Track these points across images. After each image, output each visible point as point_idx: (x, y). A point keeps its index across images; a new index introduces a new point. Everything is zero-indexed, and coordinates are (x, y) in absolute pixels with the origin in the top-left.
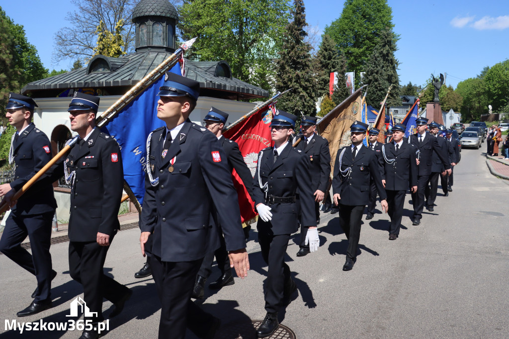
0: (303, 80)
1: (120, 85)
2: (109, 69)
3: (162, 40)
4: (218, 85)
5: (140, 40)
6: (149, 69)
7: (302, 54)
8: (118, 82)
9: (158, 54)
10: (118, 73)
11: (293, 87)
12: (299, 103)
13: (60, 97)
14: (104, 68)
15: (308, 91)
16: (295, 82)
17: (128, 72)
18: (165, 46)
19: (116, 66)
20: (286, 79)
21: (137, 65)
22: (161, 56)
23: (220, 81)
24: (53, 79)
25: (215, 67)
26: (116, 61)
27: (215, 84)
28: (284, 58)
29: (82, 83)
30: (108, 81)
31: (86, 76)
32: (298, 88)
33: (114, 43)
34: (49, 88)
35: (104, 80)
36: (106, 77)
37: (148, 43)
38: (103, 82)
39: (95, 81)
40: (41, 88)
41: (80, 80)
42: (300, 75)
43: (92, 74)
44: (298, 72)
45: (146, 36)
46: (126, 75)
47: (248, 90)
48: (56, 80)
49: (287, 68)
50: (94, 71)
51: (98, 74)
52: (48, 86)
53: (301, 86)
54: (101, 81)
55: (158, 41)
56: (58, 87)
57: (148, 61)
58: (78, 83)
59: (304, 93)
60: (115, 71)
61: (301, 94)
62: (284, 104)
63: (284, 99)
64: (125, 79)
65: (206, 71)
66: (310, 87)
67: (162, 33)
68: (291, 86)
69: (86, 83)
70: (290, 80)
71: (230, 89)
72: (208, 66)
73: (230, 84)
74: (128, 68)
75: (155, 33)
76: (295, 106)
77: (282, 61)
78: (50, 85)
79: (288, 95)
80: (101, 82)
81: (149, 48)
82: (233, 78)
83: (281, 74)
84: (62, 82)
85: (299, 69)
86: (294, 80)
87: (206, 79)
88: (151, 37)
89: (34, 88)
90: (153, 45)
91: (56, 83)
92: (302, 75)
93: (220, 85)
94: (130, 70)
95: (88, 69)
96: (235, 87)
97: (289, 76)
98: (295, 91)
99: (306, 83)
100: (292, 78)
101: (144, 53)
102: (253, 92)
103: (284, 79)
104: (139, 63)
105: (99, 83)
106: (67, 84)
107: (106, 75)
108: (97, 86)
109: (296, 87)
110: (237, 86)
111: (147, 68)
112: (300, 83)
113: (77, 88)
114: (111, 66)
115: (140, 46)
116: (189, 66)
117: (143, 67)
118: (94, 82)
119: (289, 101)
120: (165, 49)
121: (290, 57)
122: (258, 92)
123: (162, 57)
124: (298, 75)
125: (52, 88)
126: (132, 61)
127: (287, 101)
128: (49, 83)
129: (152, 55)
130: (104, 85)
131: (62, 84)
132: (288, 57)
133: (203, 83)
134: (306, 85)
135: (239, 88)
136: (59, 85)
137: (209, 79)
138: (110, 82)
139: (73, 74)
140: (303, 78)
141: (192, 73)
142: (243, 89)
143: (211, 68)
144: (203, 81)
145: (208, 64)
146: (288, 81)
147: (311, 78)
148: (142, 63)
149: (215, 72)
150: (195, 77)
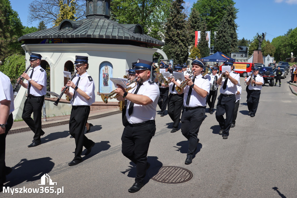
0: (181, 35)
1: (80, 37)
2: (72, 27)
3: (102, 11)
4: (137, 38)
5: (89, 11)
6: (96, 28)
7: (181, 20)
8: (78, 35)
9: (100, 19)
10: (78, 30)
11: (175, 39)
12: (179, 50)
13: (41, 43)
14: (69, 27)
15: (184, 42)
16: (176, 37)
17: (84, 29)
18: (104, 15)
19: (76, 26)
20: (171, 35)
21: (89, 26)
22: (102, 20)
23: (137, 36)
24: (38, 33)
25: (134, 27)
26: (76, 23)
27: (135, 37)
28: (170, 22)
29: (56, 36)
30: (73, 34)
31: (58, 31)
32: (178, 41)
33: (70, 11)
34: (36, 38)
35: (70, 34)
36: (71, 32)
37: (94, 12)
40: (31, 38)
41: (55, 34)
42: (180, 33)
43: (62, 30)
44: (178, 31)
45: (93, 8)
46: (83, 31)
47: (153, 41)
48: (40, 33)
49: (172, 28)
50: (63, 28)
51: (66, 30)
52: (35, 37)
53: (180, 39)
54: (68, 34)
55: (100, 12)
56: (42, 38)
57: (95, 24)
58: (54, 36)
59: (182, 44)
60: (76, 29)
61: (180, 44)
62: (170, 50)
64: (82, 34)
65: (128, 30)
66: (185, 40)
67: (102, 7)
68: (174, 39)
69: (59, 35)
70: (174, 36)
71: (143, 41)
73: (143, 38)
74: (83, 27)
75: (98, 7)
76: (176, 51)
77: (169, 24)
78: (37, 36)
79: (172, 45)
81: (95, 16)
82: (144, 34)
83: (168, 32)
84: (44, 35)
85: (179, 29)
86: (176, 36)
87: (130, 35)
88: (96, 9)
89: (27, 38)
90: (97, 14)
91: (40, 35)
92: (181, 32)
93: (137, 39)
95: (60, 27)
96: (146, 40)
97: (173, 33)
98: (176, 42)
99: (183, 38)
100: (175, 35)
101: (92, 18)
102: (156, 42)
104: (90, 25)
105: (67, 36)
106: (47, 36)
107: (70, 31)
108: (66, 38)
109: (177, 40)
111: (95, 27)
112: (179, 38)
113: (51, 39)
114: (73, 26)
115: (89, 14)
116: (119, 27)
117: (92, 27)
118: (64, 35)
119: (173, 48)
121: (174, 22)
122: (158, 43)
123: (103, 21)
124: (178, 33)
125: (38, 38)
126: (85, 23)
127: (171, 48)
129: (97, 20)
130: (70, 37)
132: (172, 22)
133: (128, 37)
135: (148, 40)
136: (43, 36)
137: (132, 35)
139: (50, 30)
140: (181, 34)
141: (121, 31)
142: (150, 41)
143: (131, 28)
144: (128, 36)
145: (130, 26)
146: (172, 36)
147: (186, 35)
148: (91, 24)
149: (134, 30)
150: (123, 33)
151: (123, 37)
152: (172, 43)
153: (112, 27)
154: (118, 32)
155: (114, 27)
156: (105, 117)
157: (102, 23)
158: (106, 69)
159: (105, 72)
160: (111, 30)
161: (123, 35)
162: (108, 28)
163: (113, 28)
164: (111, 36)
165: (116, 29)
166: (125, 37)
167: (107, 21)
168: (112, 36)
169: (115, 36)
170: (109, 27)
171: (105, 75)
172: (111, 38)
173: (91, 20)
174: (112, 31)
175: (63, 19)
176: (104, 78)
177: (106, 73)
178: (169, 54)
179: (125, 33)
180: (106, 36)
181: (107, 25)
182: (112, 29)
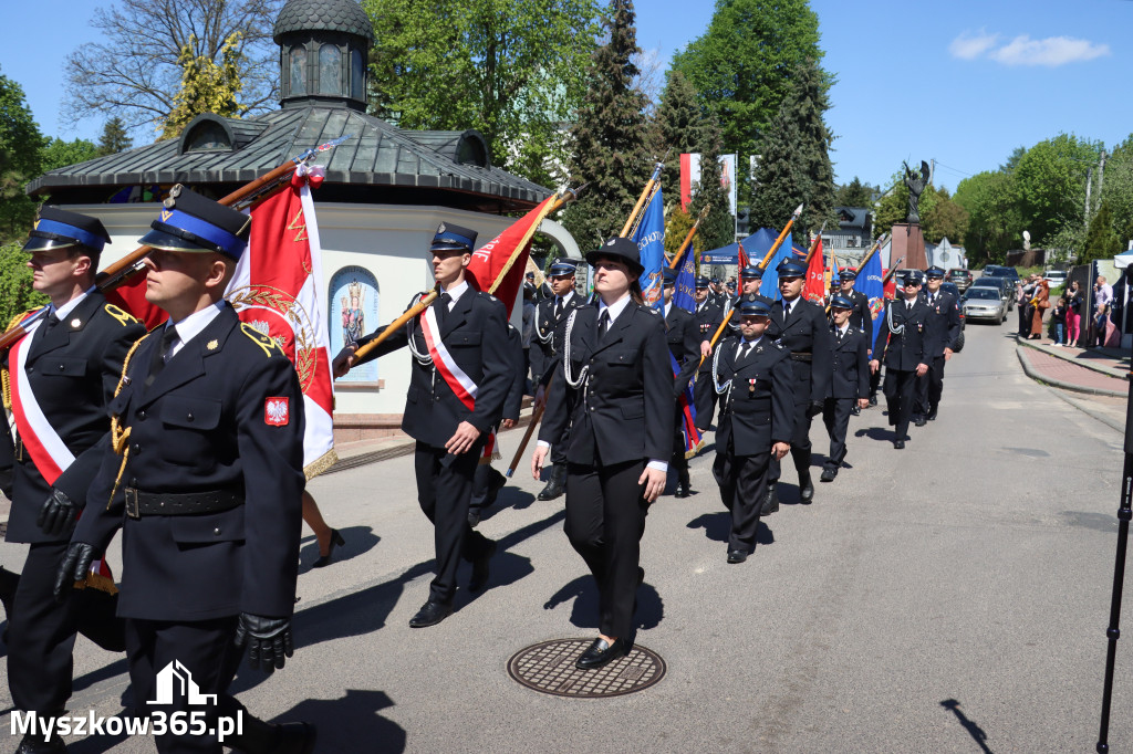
0: (629, 170)
2: (228, 143)
3: (339, 84)
4: (464, 182)
5: (292, 82)
6: (315, 145)
7: (627, 114)
8: (252, 172)
9: (331, 114)
10: (250, 154)
11: (607, 185)
13: (112, 202)
14: (217, 141)
16: (611, 175)
17: (272, 150)
18: (345, 96)
19: (244, 139)
20: (593, 170)
21: (290, 137)
22: (338, 118)
23: (467, 173)
24: (102, 163)
25: (456, 142)
26: (243, 126)
27: (458, 179)
28: (588, 123)
29: (170, 173)
30: (230, 169)
31: (176, 158)
32: (618, 189)
33: (219, 84)
34: (95, 182)
35: (220, 168)
36: (223, 161)
37: (310, 89)
38: (218, 172)
39: (201, 170)
40: (77, 184)
41: (165, 168)
42: (623, 161)
43: (189, 155)
44: (619, 154)
45: (304, 73)
47: (524, 193)
48: (109, 165)
49: (596, 144)
50: (195, 147)
51: (205, 153)
52: (92, 178)
53: (625, 184)
54: (214, 169)
55: (331, 85)
56: (116, 182)
57: (313, 129)
58: (160, 174)
60: (241, 148)
61: (625, 202)
62: (588, 222)
63: (588, 213)
64: (266, 167)
65: (436, 151)
67: (340, 69)
68: (602, 184)
69: (181, 173)
70: (602, 171)
71: (488, 191)
72: (439, 141)
73: (487, 180)
74: (270, 143)
75: (324, 68)
76: (612, 228)
77: (585, 130)
78: (98, 177)
79: (596, 204)
80: (214, 173)
81: (311, 101)
82: (492, 167)
83: (581, 158)
84: (125, 171)
85: (620, 147)
86: (609, 171)
87: (440, 169)
88: (315, 76)
89: (60, 184)
90: (321, 94)
91: (111, 172)
92: (628, 159)
93: (468, 183)
94: (276, 148)
95: (182, 143)
96: (498, 187)
97: (600, 162)
98: (612, 196)
99: (636, 178)
100: (606, 167)
101: (300, 110)
102: (535, 197)
103: (589, 169)
104: (293, 133)
105: (209, 174)
106: (137, 175)
107: (222, 157)
108: (206, 181)
109: (615, 186)
110: (502, 185)
111: (312, 143)
112: (622, 178)
113: (148, 185)
114: (232, 138)
115: (291, 96)
116: (401, 142)
117: (302, 142)
118: (198, 173)
119: (599, 215)
120: (345, 103)
121: (602, 122)
123: (341, 121)
124: (618, 161)
125: (102, 182)
126: (277, 127)
127: (593, 217)
128: (96, 173)
129: (319, 115)
130: (221, 180)
131: (124, 175)
132: (597, 121)
133: (435, 178)
134: (636, 182)
135: (506, 189)
136: (119, 176)
137: (445, 170)
138: (234, 173)
139: (147, 153)
140: (630, 166)
141: (408, 156)
142: (514, 190)
143: (446, 145)
144: (434, 173)
145: (442, 137)
146: (597, 172)
147: (645, 168)
148: (299, 131)
149: (456, 154)
150: (416, 165)
151: (413, 177)
152: (597, 199)
153: (375, 142)
154: (398, 161)
155: (384, 143)
156: (352, 470)
157: (339, 128)
158: (355, 294)
159: (349, 307)
160: (370, 153)
161: (416, 170)
162: (358, 145)
163: (379, 146)
164: (371, 176)
165: (389, 147)
166: (422, 178)
167: (357, 120)
168: (377, 176)
169: (388, 176)
170: (364, 142)
171: (352, 318)
172: (371, 182)
173: (296, 116)
174: (374, 156)
175: (193, 110)
176: (346, 327)
177: (355, 308)
178: (584, 237)
179: (423, 165)
180: (353, 174)
181: (356, 132)
182: (375, 150)
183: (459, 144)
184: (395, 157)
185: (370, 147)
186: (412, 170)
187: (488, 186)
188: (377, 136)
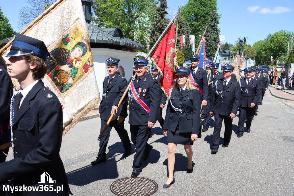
4: (115, 42)
7: (164, 24)
23: (117, 39)
27: (113, 41)
47: (133, 45)
49: (156, 33)
65: (109, 34)
72: (110, 31)
73: (122, 41)
77: (153, 29)
82: (124, 38)
83: (152, 36)
97: (157, 37)
102: (136, 46)
103: (154, 39)
116: (98, 31)
122: (139, 46)
133: (107, 41)
135: (127, 44)
137: (111, 39)
141: (100, 35)
142: (130, 44)
144: (107, 39)
149: (114, 34)
150: (102, 37)
151: (101, 40)
153: (92, 31)
155: (94, 31)
161: (102, 38)
163: (93, 32)
165: (95, 32)
166: (103, 41)
169: (94, 40)
174: (91, 35)
179: (104, 37)
182: (91, 33)
183: (115, 31)
184: (96, 35)
185: (90, 32)
186: (101, 39)
187: (122, 43)
188: (92, 30)
